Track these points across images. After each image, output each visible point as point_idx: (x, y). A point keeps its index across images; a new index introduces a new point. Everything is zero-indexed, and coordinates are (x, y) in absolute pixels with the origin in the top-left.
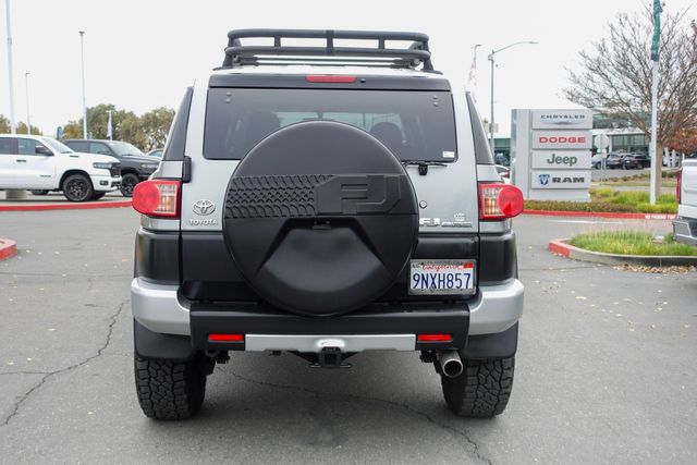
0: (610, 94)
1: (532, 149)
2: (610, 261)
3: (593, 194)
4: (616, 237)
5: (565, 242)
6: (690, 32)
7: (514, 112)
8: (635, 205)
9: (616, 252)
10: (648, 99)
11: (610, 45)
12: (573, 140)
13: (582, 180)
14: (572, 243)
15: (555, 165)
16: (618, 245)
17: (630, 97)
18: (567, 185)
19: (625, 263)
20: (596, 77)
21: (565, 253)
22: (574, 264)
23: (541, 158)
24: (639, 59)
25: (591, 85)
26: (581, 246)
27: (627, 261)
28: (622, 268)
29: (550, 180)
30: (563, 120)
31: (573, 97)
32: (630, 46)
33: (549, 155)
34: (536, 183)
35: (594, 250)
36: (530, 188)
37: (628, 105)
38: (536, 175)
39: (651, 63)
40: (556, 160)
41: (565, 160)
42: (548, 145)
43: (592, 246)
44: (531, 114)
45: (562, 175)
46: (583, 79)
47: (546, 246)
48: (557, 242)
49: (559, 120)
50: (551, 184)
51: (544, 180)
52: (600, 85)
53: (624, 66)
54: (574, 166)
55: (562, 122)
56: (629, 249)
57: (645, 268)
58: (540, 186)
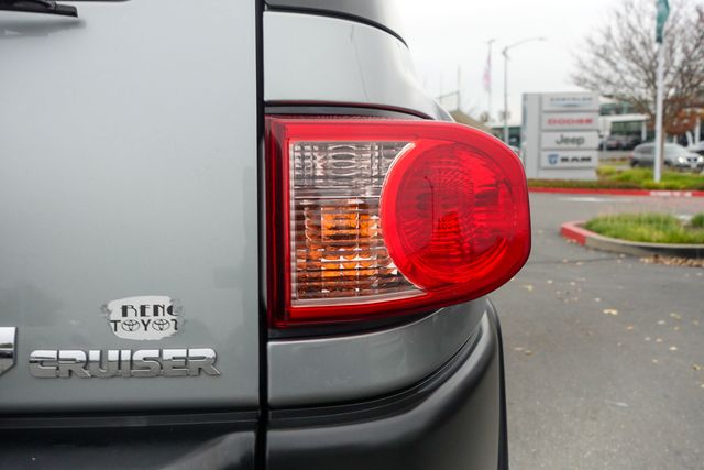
0: (616, 78)
1: (541, 130)
2: (634, 251)
3: (598, 172)
4: (639, 222)
5: (579, 226)
6: (695, 17)
7: (525, 97)
8: (639, 182)
9: (642, 240)
10: (651, 82)
11: (616, 33)
12: (581, 121)
13: (589, 159)
14: (588, 227)
15: (563, 145)
16: (644, 230)
17: (634, 80)
18: (575, 164)
19: (653, 254)
20: (602, 63)
21: (581, 240)
22: (592, 255)
23: (550, 139)
24: (643, 43)
25: (597, 70)
26: (599, 232)
27: (657, 252)
28: (652, 260)
29: (559, 159)
30: (572, 102)
31: (580, 82)
32: (635, 31)
33: (557, 136)
34: (545, 162)
35: (616, 237)
36: (540, 167)
37: (633, 89)
38: (545, 155)
39: (656, 47)
40: (565, 140)
41: (574, 141)
42: (557, 126)
43: (613, 232)
44: (540, 97)
45: (570, 155)
46: (590, 65)
47: (558, 230)
48: (570, 226)
49: (567, 102)
50: (560, 164)
51: (552, 159)
52: (606, 70)
53: (629, 51)
54: (582, 146)
55: (570, 105)
56: (657, 237)
57: (680, 261)
58: (549, 165)
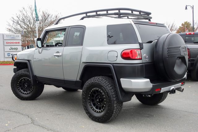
1: (4, 46)
12: (16, 43)
33: (10, 47)
36: (5, 57)
38: (6, 53)
40: (12, 49)
41: (14, 49)
42: (9, 44)
44: (3, 35)
54: (17, 50)
58: (8, 57)
